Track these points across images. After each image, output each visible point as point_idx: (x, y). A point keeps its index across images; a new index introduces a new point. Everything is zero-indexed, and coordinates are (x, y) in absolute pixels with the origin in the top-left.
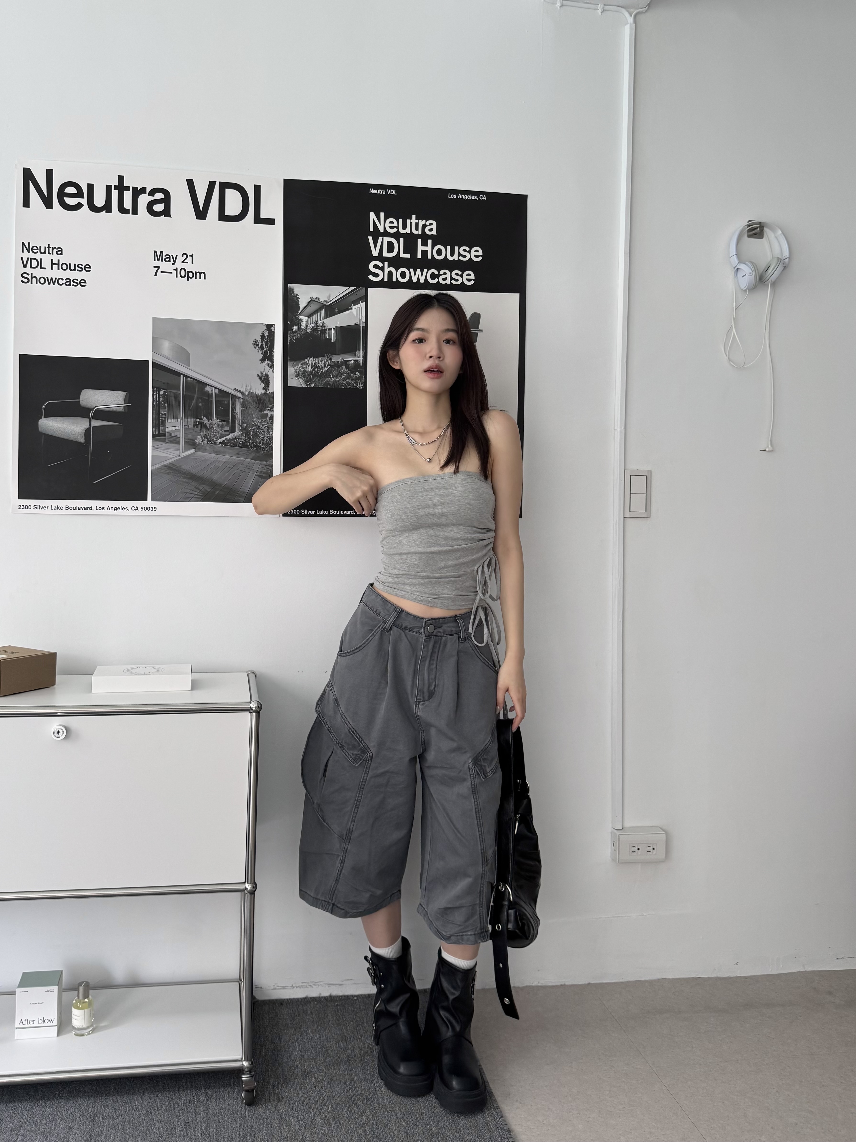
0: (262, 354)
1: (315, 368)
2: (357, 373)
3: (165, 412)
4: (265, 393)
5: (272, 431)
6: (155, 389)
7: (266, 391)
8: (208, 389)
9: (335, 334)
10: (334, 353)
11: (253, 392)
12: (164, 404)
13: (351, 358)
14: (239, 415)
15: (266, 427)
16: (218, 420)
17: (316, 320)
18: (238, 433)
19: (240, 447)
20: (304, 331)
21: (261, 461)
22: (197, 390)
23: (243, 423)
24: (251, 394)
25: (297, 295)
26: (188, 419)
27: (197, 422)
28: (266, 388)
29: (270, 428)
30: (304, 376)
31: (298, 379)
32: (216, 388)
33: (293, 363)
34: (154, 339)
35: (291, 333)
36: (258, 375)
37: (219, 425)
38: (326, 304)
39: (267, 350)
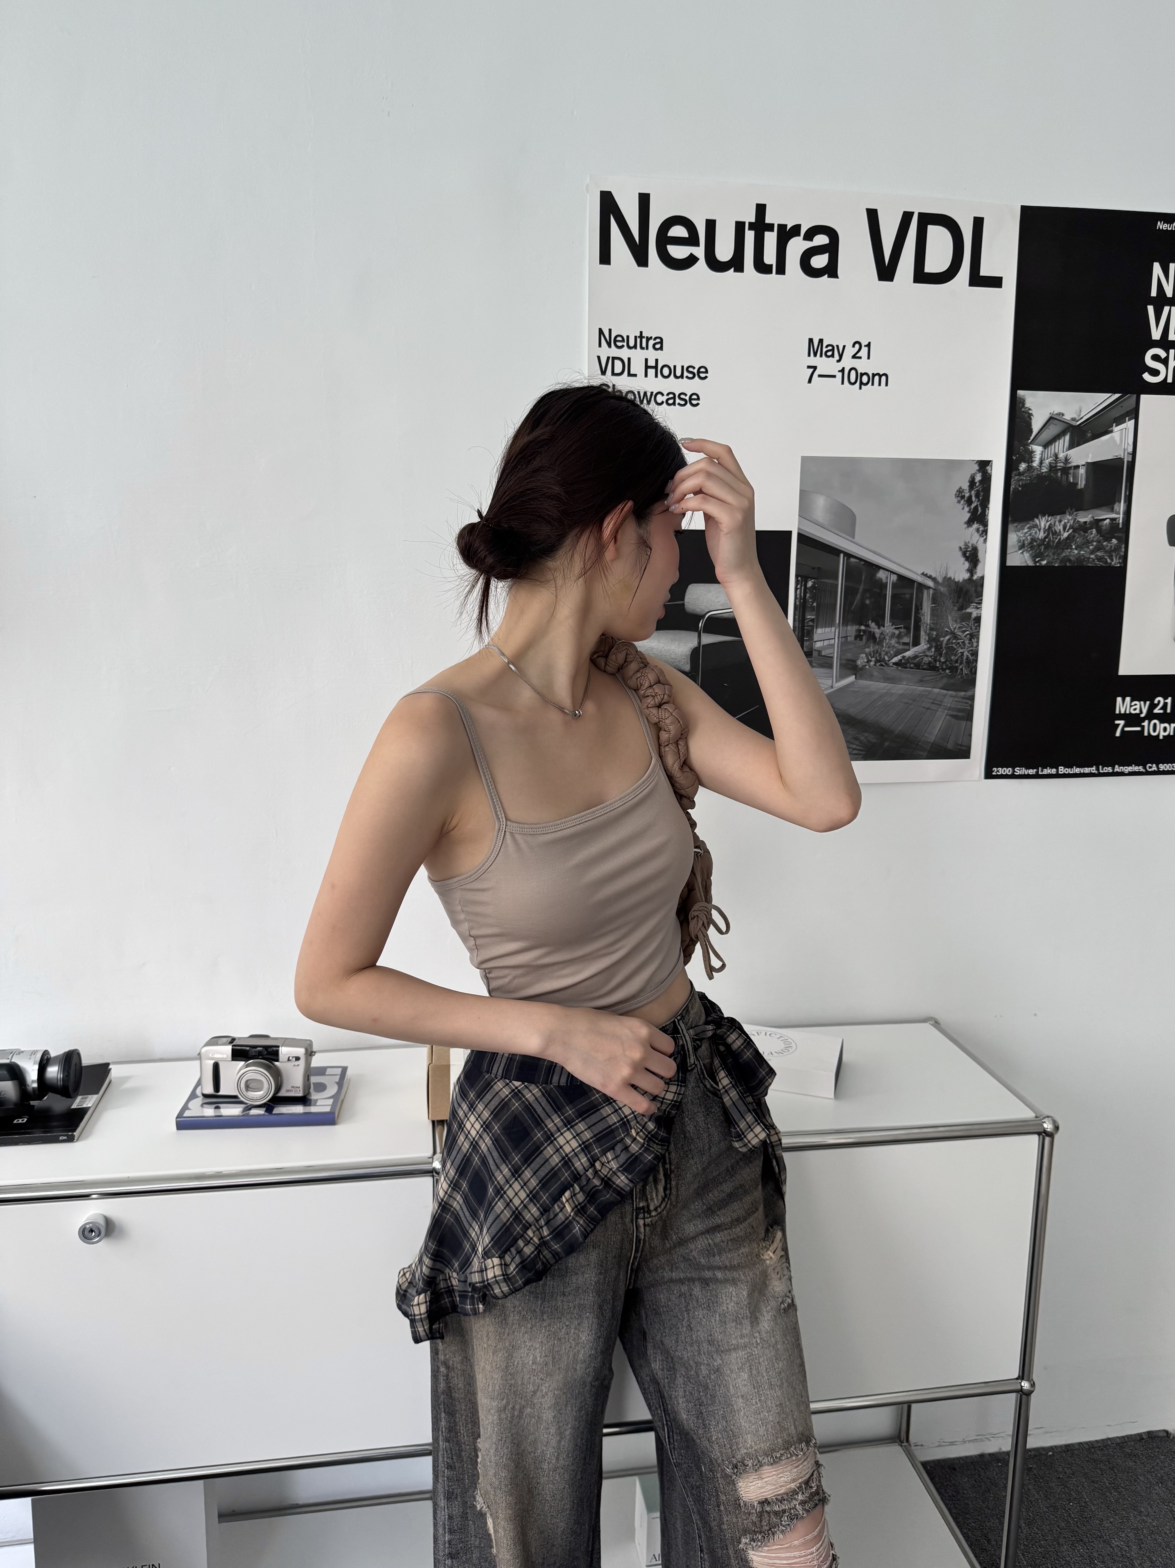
0: (969, 512)
1: (1048, 534)
2: (1114, 541)
3: (813, 617)
4: (970, 579)
5: (978, 642)
6: (799, 578)
7: (972, 575)
8: (881, 575)
9: (1084, 476)
10: (1080, 508)
11: (950, 578)
12: (813, 604)
13: (1105, 516)
14: (927, 617)
15: (968, 634)
16: (894, 627)
17: (1057, 451)
18: (923, 646)
19: (924, 669)
20: (1035, 471)
21: (956, 690)
22: (863, 577)
23: (931, 629)
24: (948, 580)
25: (1030, 409)
26: (847, 626)
27: (860, 631)
28: (972, 570)
29: (975, 636)
30: (1032, 548)
31: (1022, 553)
32: (894, 573)
33: (1017, 526)
34: (803, 494)
35: (1016, 475)
36: (960, 548)
37: (894, 634)
38: (1074, 423)
39: (977, 506)
